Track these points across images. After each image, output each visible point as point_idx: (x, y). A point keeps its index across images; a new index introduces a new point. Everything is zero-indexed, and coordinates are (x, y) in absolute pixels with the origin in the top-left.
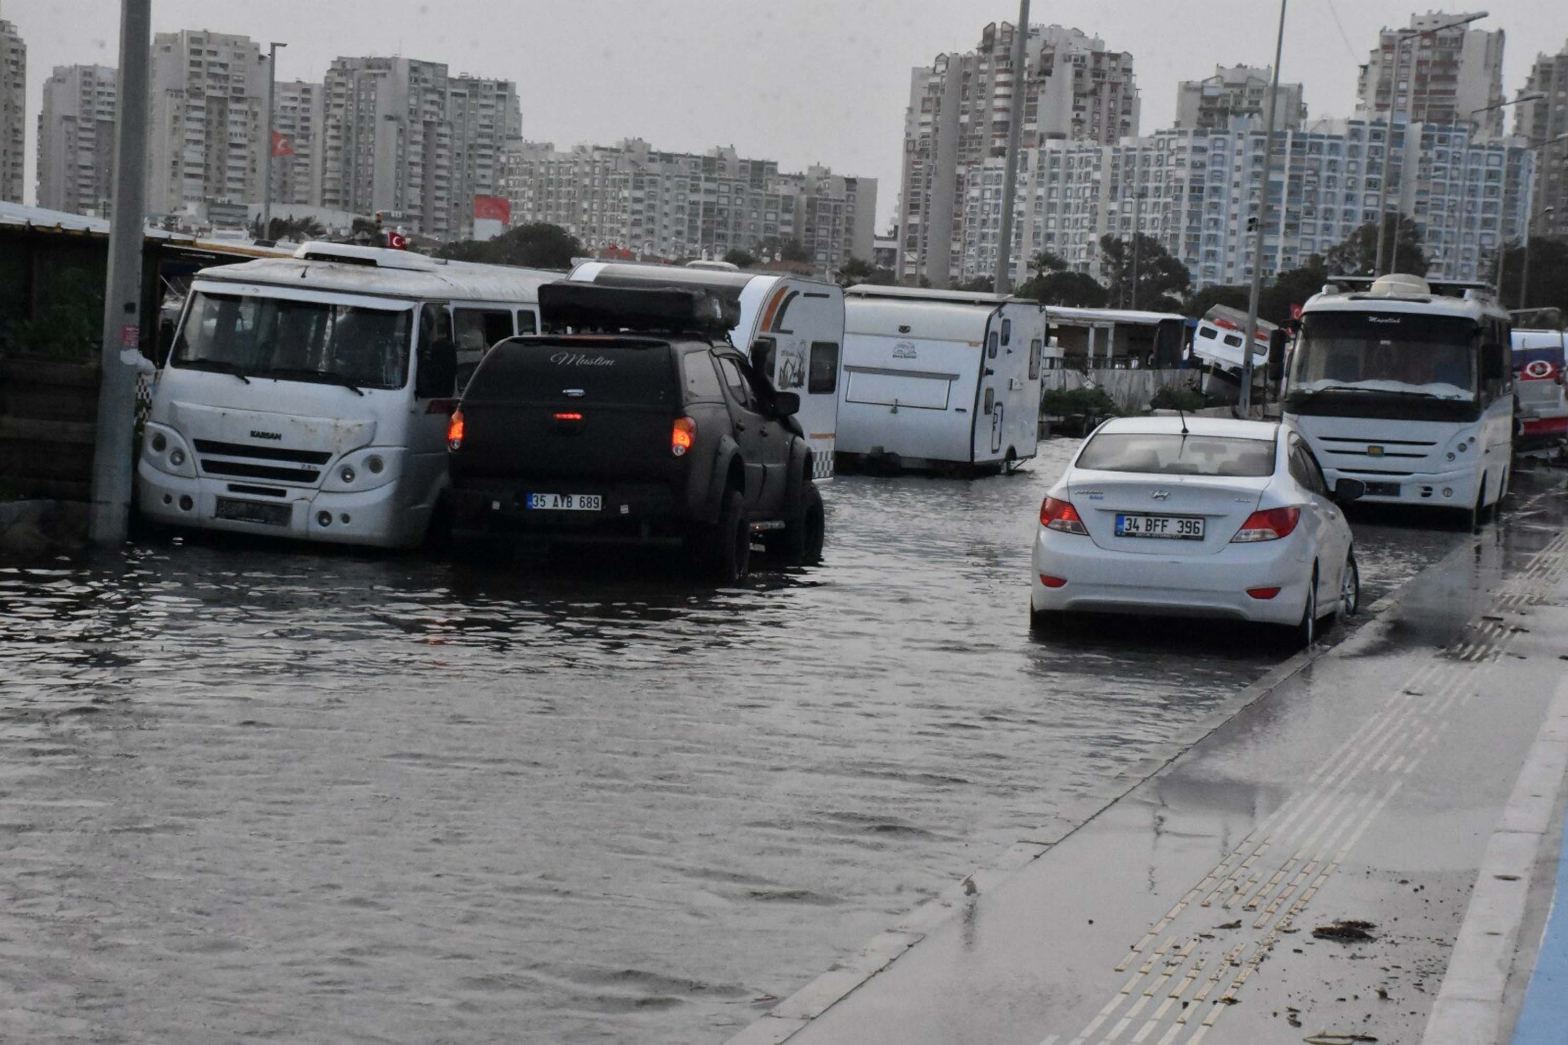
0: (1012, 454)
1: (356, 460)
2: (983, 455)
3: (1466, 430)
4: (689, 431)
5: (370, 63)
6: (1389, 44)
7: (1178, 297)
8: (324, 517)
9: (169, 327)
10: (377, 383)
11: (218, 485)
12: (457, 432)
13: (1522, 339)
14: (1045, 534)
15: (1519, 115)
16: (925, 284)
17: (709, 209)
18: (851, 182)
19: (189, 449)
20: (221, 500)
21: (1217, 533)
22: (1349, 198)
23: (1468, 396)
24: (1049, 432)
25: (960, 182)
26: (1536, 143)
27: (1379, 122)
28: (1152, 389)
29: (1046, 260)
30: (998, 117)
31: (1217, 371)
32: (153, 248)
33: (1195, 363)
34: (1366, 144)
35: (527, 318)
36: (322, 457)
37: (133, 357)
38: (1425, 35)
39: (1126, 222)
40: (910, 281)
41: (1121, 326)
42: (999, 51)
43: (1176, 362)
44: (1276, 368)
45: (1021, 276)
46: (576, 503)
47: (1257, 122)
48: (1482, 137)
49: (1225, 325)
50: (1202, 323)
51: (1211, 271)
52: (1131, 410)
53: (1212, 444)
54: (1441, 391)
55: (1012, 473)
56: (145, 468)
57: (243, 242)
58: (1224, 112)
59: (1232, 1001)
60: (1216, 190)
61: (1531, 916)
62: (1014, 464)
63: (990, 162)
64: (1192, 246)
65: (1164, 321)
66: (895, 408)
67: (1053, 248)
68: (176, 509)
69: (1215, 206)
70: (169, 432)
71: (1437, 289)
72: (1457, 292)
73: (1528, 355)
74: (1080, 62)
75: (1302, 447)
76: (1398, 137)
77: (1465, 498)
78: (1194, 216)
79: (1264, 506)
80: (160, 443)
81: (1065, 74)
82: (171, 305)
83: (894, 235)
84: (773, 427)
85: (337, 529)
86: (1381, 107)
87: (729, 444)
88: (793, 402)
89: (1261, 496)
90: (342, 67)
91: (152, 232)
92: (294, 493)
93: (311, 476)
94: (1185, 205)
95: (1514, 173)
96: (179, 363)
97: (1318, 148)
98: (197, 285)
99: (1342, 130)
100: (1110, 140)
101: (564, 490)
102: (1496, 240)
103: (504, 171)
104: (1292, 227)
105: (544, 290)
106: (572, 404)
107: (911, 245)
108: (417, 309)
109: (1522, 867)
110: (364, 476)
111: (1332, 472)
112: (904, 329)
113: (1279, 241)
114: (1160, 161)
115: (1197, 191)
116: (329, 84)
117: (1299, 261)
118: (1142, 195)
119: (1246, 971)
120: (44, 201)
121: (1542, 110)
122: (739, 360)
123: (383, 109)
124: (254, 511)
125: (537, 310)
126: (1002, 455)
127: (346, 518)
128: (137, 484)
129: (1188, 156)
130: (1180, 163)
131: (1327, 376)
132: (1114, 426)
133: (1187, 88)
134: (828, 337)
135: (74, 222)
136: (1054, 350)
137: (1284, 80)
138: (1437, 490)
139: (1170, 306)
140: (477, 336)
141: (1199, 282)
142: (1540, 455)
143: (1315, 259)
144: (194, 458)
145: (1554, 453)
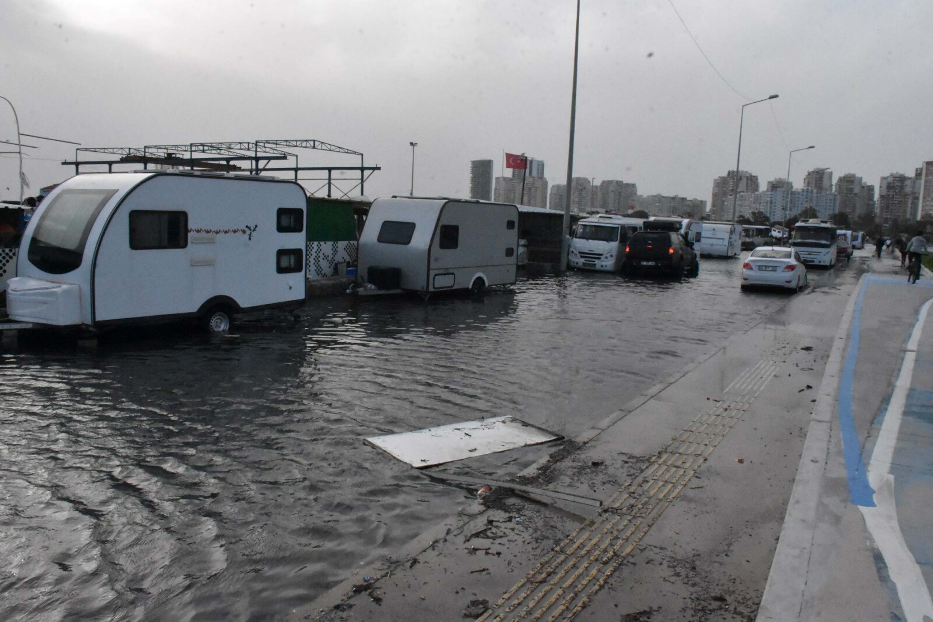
0: (735, 254)
1: (608, 255)
2: (730, 254)
3: (828, 250)
4: (673, 249)
5: (609, 181)
6: (809, 174)
7: (767, 223)
8: (602, 266)
9: (574, 231)
10: (612, 240)
11: (583, 260)
12: (628, 250)
13: (839, 232)
14: (744, 270)
15: (836, 188)
16: (716, 220)
17: (673, 207)
18: (702, 201)
19: (577, 253)
20: (583, 263)
21: (779, 270)
22: (802, 204)
23: (828, 243)
24: (743, 250)
25: (723, 201)
26: (839, 193)
27: (808, 189)
28: (763, 242)
29: (741, 216)
30: (731, 188)
31: (776, 238)
32: (572, 216)
33: (772, 236)
34: (805, 193)
35: (641, 228)
36: (602, 255)
37: (568, 236)
38: (817, 172)
39: (757, 209)
40: (713, 220)
41: (757, 229)
42: (731, 175)
43: (768, 236)
44: (790, 237)
45: (736, 219)
46: (650, 263)
47: (783, 189)
48: (828, 192)
49: (778, 229)
50: (773, 229)
51: (773, 219)
52: (759, 245)
53: (778, 252)
54: (823, 242)
55: (735, 258)
56: (570, 257)
57: (585, 215)
58: (777, 187)
59: (784, 362)
60: (775, 202)
61: (846, 346)
62: (736, 256)
63: (729, 197)
64: (770, 214)
65: (766, 228)
66: (712, 245)
67: (742, 214)
68: (575, 264)
69: (775, 206)
70: (574, 250)
71: (822, 222)
72: (826, 222)
73: (840, 235)
74: (747, 178)
75: (796, 253)
76: (812, 191)
77: (827, 263)
78: (771, 207)
79: (790, 264)
80: (572, 252)
81: (745, 180)
82: (574, 227)
83: (710, 211)
84: (689, 248)
85: (604, 268)
86: (808, 186)
87: (680, 252)
88: (693, 244)
89: (788, 262)
90: (604, 182)
91: (571, 213)
92: (597, 262)
93: (599, 258)
94: (769, 205)
95: (835, 199)
96: (576, 237)
97: (795, 194)
98: (579, 223)
99: (800, 191)
100: (753, 192)
101: (648, 260)
102: (831, 212)
103: (634, 200)
104: (790, 210)
105: (644, 223)
106: (650, 244)
107: (714, 213)
108: (620, 226)
109: (844, 336)
110: (610, 258)
111: (802, 259)
112: (714, 230)
113: (788, 212)
114: (764, 197)
115: (771, 202)
116: (601, 185)
117: (792, 216)
118: (760, 203)
119: (787, 356)
120: (550, 208)
121: (840, 187)
122: (682, 235)
123: (611, 190)
124: (589, 265)
125: (642, 226)
126: (733, 254)
127: (606, 266)
128: (568, 260)
129: (769, 196)
130: (768, 197)
131: (800, 239)
132: (758, 249)
133: (769, 182)
134: (698, 231)
135: (558, 212)
136: (743, 234)
137: (790, 180)
138: (822, 261)
139: (766, 225)
140: (631, 232)
141: (772, 220)
142: (842, 255)
143: (796, 216)
144: (579, 255)
145: (844, 255)
